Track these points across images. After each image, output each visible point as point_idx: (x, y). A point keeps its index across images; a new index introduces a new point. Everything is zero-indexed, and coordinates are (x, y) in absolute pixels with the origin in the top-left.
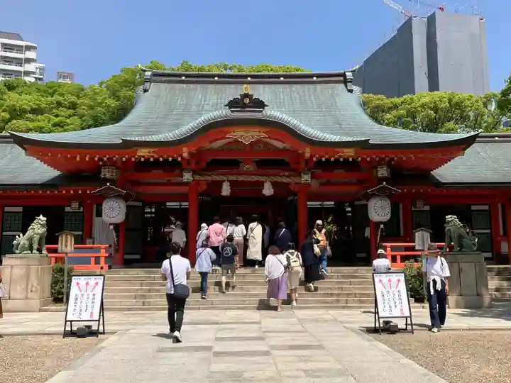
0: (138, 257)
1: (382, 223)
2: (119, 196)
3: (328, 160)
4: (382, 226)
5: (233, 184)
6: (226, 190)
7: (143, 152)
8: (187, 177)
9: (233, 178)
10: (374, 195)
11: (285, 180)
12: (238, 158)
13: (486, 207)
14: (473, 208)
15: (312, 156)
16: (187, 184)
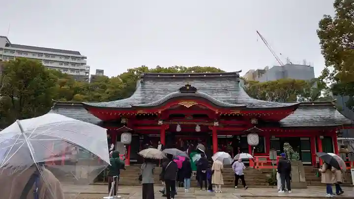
0: (136, 161)
1: (255, 146)
2: (129, 132)
3: (227, 115)
4: (254, 148)
5: (182, 126)
6: (179, 129)
7: (140, 112)
8: (160, 122)
9: (182, 123)
10: (249, 133)
11: (206, 124)
12: (184, 114)
13: (308, 139)
14: (301, 139)
15: (219, 113)
16: (160, 126)
